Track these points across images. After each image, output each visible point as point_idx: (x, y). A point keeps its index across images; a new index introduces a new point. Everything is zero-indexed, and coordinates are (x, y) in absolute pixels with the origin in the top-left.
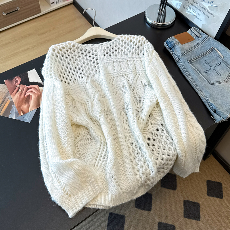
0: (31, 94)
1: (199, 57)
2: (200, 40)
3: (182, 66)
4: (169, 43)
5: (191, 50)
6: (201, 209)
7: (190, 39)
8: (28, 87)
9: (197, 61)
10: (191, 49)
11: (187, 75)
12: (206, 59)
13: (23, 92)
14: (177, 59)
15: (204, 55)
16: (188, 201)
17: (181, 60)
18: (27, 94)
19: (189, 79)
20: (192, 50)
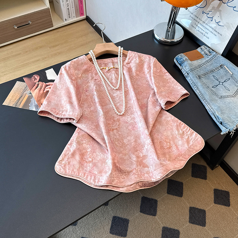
1: (208, 73)
2: (209, 58)
4: (179, 59)
5: (200, 66)
6: (207, 215)
7: (200, 57)
8: (47, 84)
9: (206, 76)
12: (214, 74)
13: (42, 88)
14: (186, 74)
15: (213, 71)
16: (193, 207)
18: (46, 90)
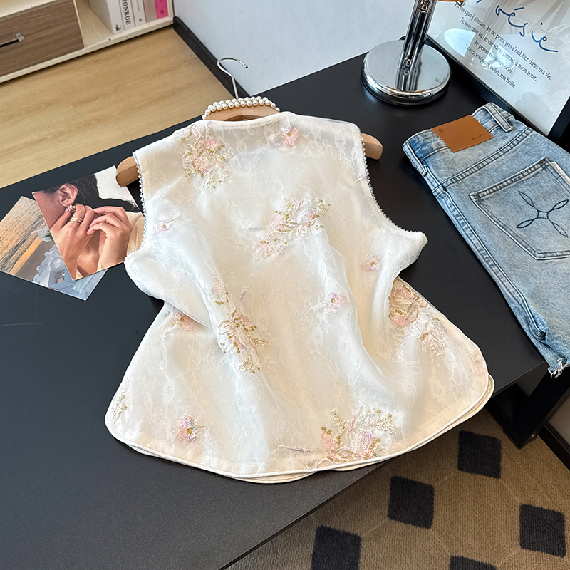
0: (104, 229)
1: (505, 183)
3: (453, 207)
7: (481, 136)
8: (97, 210)
10: (480, 165)
11: (468, 232)
12: (524, 188)
13: (83, 223)
14: (440, 190)
15: (519, 179)
17: (452, 192)
18: (94, 227)
19: (473, 242)
20: (484, 166)
